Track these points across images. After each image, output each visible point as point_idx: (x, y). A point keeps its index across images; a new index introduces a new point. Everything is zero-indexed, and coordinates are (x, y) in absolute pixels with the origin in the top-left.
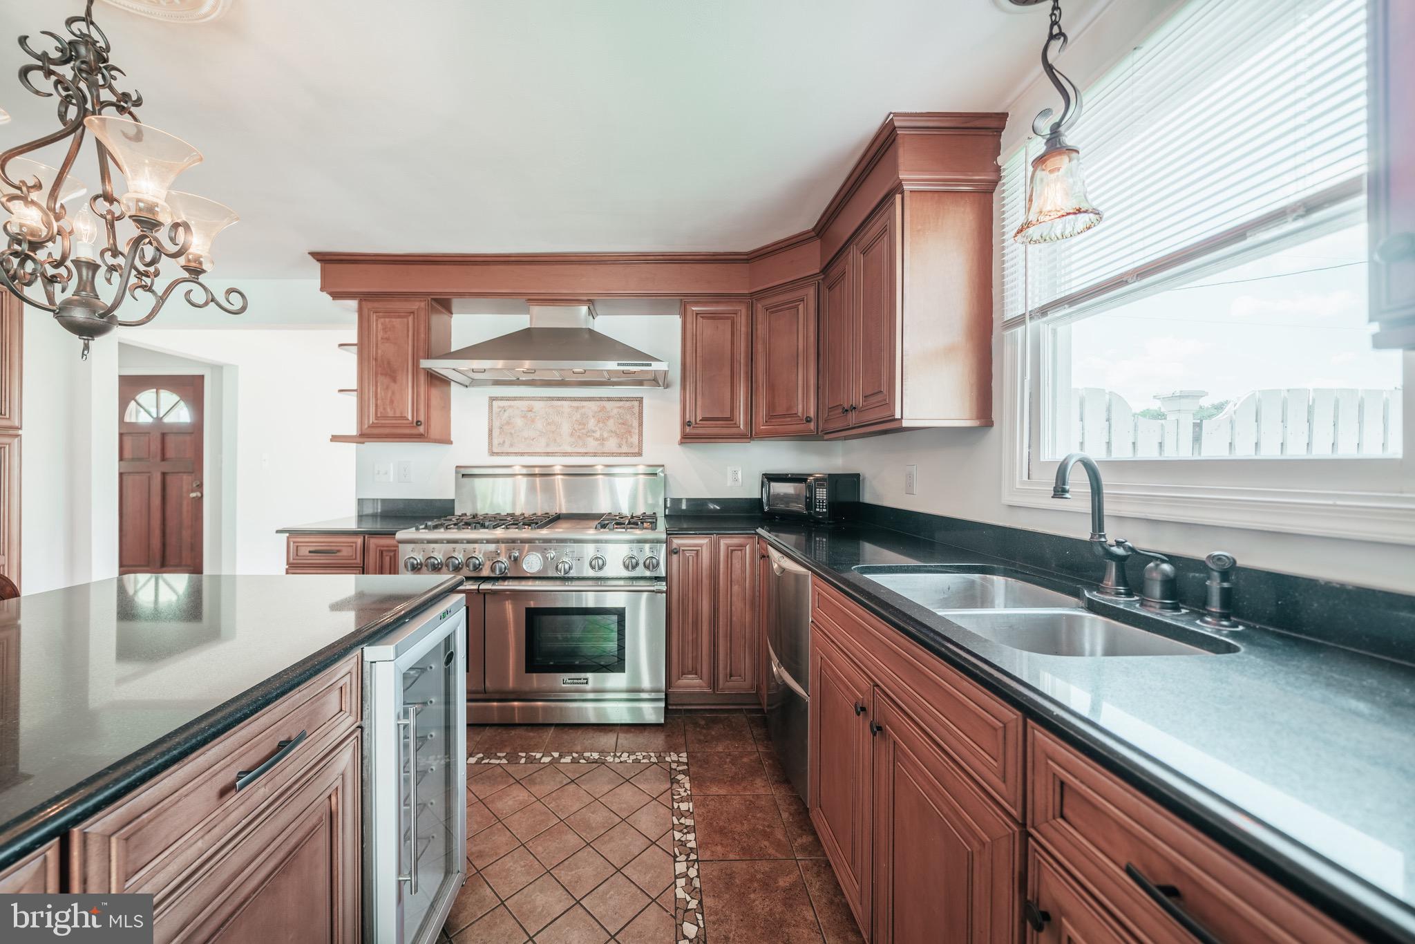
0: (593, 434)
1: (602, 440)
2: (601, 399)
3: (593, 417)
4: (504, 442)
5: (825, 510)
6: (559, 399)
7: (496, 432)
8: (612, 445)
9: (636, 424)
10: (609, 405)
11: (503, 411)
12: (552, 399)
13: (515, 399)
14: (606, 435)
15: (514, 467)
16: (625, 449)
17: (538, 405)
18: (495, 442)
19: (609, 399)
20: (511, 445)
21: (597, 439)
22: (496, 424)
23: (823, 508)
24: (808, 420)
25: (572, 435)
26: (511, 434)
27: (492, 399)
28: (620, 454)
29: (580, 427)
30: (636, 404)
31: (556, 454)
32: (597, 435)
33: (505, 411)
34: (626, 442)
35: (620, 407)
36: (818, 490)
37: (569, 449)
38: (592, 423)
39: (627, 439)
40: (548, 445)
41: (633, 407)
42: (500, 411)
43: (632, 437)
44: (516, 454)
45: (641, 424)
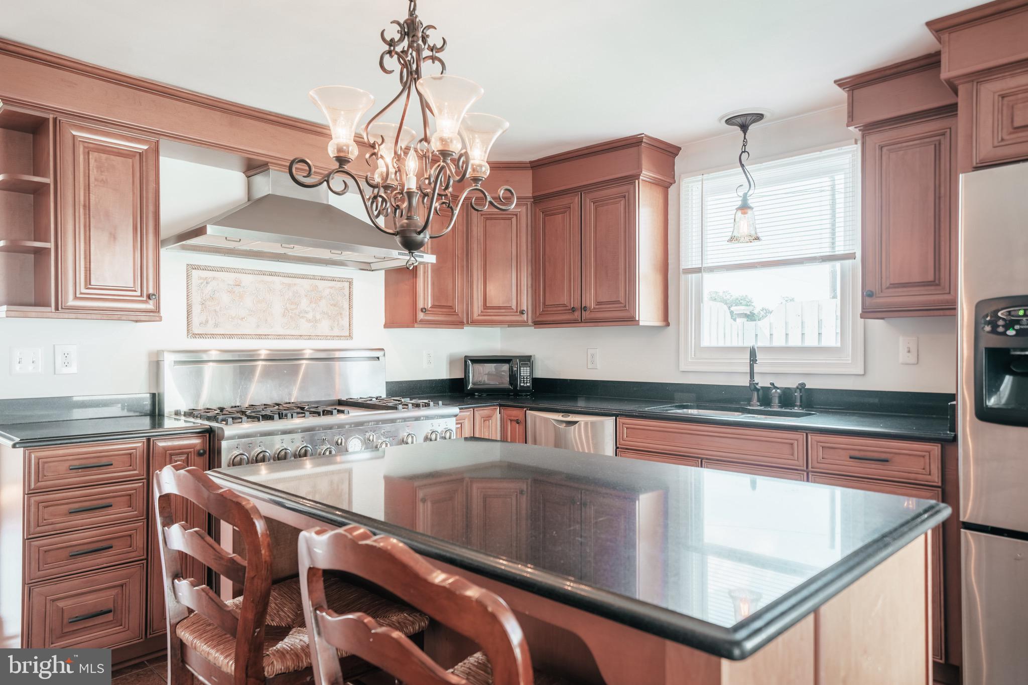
0: (306, 315)
1: (315, 321)
2: (314, 278)
3: (306, 296)
4: (207, 322)
5: (528, 384)
6: (271, 274)
7: (196, 309)
8: (324, 327)
9: (346, 306)
10: (321, 284)
11: (205, 283)
12: (263, 273)
13: (222, 269)
14: (318, 317)
15: (210, 352)
16: (336, 332)
17: (247, 279)
18: (196, 319)
19: (323, 279)
20: (216, 325)
21: (309, 321)
22: (196, 299)
23: (527, 383)
24: (522, 312)
25: (284, 315)
26: (215, 311)
27: (191, 267)
28: (333, 337)
29: (293, 307)
30: (347, 284)
31: (269, 337)
32: (310, 316)
33: (207, 283)
34: (338, 324)
35: (331, 288)
36: (522, 368)
37: (281, 331)
38: (304, 304)
39: (338, 321)
40: (258, 326)
41: (343, 288)
42: (202, 283)
43: (343, 320)
44: (223, 336)
45: (350, 307)
